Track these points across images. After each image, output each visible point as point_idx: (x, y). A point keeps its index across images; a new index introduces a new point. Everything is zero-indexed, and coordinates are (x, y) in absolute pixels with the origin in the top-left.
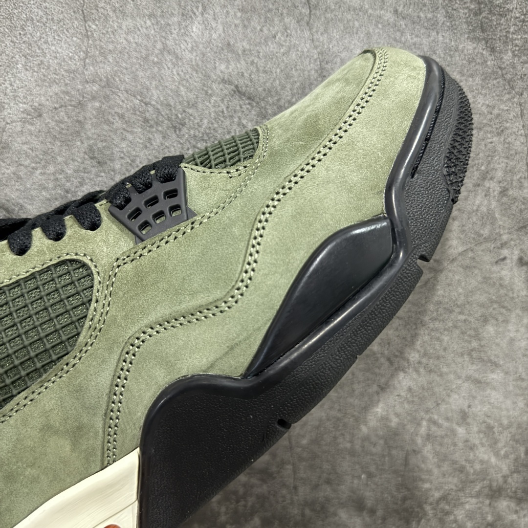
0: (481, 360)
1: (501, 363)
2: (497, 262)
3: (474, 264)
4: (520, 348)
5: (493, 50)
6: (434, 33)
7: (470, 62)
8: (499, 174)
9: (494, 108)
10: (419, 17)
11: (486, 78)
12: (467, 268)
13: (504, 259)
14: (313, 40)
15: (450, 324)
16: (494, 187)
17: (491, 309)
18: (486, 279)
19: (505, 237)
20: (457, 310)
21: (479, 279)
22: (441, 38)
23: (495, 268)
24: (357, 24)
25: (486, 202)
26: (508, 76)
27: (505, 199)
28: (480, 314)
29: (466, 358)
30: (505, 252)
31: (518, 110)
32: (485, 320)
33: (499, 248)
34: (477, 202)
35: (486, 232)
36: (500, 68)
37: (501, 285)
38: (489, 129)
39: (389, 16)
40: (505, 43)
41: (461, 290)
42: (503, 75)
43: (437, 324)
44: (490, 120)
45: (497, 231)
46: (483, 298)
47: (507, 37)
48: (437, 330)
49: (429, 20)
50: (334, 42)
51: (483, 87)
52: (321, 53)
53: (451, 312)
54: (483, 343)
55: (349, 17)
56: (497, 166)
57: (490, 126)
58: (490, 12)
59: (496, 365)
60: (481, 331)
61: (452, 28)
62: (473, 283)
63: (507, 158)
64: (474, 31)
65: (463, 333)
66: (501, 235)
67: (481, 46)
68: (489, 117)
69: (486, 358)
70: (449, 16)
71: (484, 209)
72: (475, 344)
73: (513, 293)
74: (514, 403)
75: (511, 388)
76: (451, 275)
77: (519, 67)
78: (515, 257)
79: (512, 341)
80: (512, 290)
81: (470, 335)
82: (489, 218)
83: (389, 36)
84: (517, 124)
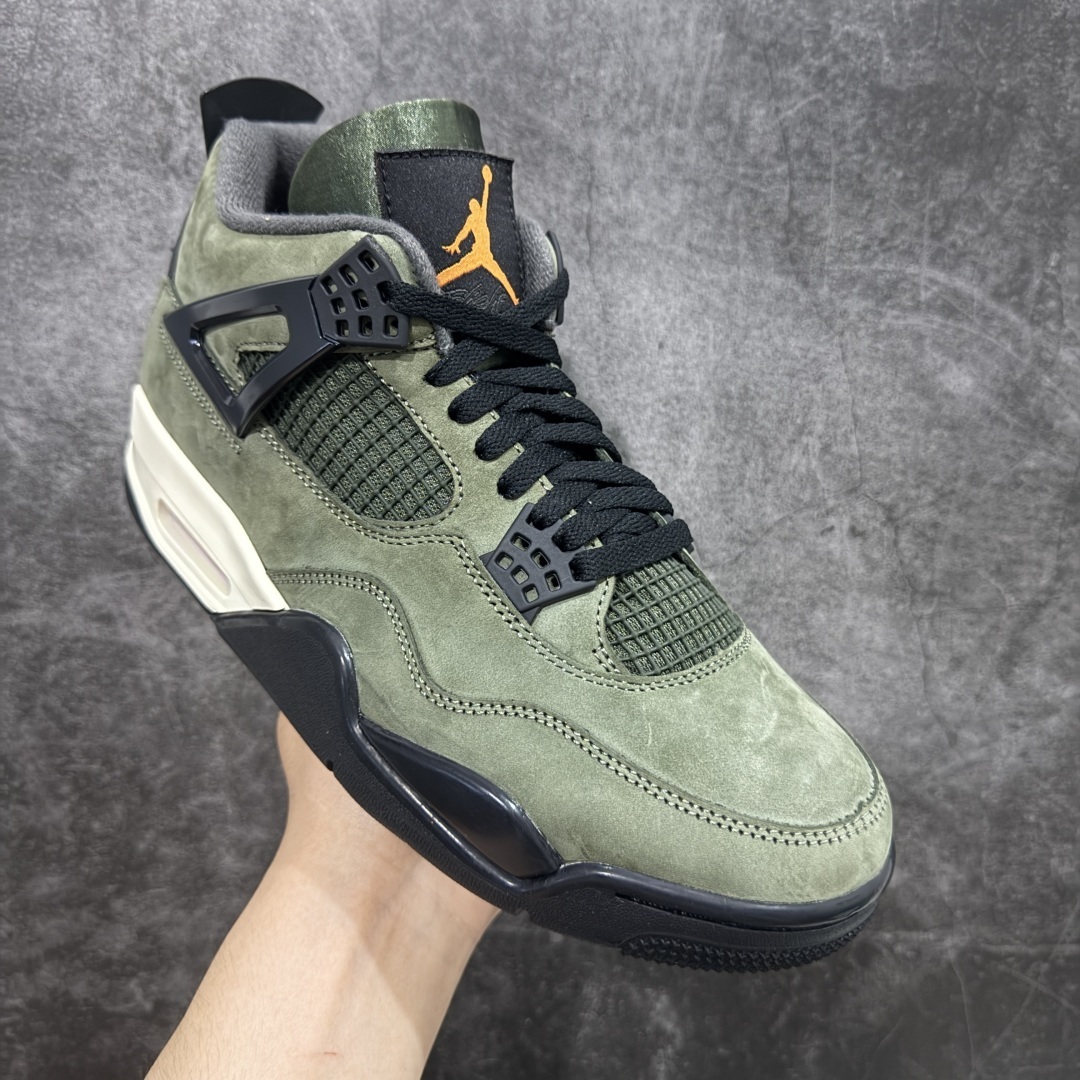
0: (811, 654)
1: (838, 658)
2: (822, 533)
3: (793, 535)
4: (861, 640)
5: (806, 284)
6: (734, 269)
7: (778, 299)
8: (819, 428)
9: (809, 350)
10: (716, 251)
11: (798, 316)
12: (785, 540)
13: (832, 529)
14: (594, 281)
15: (769, 609)
16: (814, 444)
17: (819, 591)
18: (810, 554)
19: (831, 503)
20: (776, 591)
21: (802, 553)
22: (742, 273)
23: (821, 540)
24: (644, 261)
25: (804, 461)
26: (826, 314)
27: (828, 458)
28: (805, 596)
29: (792, 651)
30: (832, 520)
31: (838, 352)
32: (813, 604)
33: (823, 516)
34: (794, 461)
35: (806, 496)
36: (816, 305)
37: (830, 562)
38: (804, 375)
39: (681, 251)
40: (821, 276)
41: (779, 567)
42: (818, 313)
43: (752, 609)
44: (806, 365)
45: (821, 494)
46: (808, 577)
47: (821, 269)
48: (752, 616)
49: (727, 253)
50: (619, 283)
51: (794, 327)
52: (604, 296)
53: (769, 593)
54: (812, 632)
55: (635, 253)
56: (815, 418)
57: (806, 372)
58: (801, 241)
59: (832, 661)
60: (808, 617)
61: (757, 261)
62: (795, 558)
63: (828, 408)
64: (782, 263)
65: (786, 620)
66: (825, 500)
67: (791, 282)
68: (803, 361)
69: (817, 652)
70: (752, 248)
71: (802, 469)
72: (801, 634)
73: (846, 570)
74: (859, 711)
75: (854, 691)
76: (766, 548)
77: (838, 303)
78: (846, 526)
79: (850, 631)
80: (845, 566)
81: (794, 623)
82: (810, 479)
83: (682, 274)
84: (838, 369)
